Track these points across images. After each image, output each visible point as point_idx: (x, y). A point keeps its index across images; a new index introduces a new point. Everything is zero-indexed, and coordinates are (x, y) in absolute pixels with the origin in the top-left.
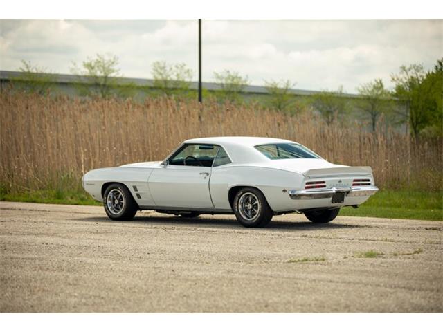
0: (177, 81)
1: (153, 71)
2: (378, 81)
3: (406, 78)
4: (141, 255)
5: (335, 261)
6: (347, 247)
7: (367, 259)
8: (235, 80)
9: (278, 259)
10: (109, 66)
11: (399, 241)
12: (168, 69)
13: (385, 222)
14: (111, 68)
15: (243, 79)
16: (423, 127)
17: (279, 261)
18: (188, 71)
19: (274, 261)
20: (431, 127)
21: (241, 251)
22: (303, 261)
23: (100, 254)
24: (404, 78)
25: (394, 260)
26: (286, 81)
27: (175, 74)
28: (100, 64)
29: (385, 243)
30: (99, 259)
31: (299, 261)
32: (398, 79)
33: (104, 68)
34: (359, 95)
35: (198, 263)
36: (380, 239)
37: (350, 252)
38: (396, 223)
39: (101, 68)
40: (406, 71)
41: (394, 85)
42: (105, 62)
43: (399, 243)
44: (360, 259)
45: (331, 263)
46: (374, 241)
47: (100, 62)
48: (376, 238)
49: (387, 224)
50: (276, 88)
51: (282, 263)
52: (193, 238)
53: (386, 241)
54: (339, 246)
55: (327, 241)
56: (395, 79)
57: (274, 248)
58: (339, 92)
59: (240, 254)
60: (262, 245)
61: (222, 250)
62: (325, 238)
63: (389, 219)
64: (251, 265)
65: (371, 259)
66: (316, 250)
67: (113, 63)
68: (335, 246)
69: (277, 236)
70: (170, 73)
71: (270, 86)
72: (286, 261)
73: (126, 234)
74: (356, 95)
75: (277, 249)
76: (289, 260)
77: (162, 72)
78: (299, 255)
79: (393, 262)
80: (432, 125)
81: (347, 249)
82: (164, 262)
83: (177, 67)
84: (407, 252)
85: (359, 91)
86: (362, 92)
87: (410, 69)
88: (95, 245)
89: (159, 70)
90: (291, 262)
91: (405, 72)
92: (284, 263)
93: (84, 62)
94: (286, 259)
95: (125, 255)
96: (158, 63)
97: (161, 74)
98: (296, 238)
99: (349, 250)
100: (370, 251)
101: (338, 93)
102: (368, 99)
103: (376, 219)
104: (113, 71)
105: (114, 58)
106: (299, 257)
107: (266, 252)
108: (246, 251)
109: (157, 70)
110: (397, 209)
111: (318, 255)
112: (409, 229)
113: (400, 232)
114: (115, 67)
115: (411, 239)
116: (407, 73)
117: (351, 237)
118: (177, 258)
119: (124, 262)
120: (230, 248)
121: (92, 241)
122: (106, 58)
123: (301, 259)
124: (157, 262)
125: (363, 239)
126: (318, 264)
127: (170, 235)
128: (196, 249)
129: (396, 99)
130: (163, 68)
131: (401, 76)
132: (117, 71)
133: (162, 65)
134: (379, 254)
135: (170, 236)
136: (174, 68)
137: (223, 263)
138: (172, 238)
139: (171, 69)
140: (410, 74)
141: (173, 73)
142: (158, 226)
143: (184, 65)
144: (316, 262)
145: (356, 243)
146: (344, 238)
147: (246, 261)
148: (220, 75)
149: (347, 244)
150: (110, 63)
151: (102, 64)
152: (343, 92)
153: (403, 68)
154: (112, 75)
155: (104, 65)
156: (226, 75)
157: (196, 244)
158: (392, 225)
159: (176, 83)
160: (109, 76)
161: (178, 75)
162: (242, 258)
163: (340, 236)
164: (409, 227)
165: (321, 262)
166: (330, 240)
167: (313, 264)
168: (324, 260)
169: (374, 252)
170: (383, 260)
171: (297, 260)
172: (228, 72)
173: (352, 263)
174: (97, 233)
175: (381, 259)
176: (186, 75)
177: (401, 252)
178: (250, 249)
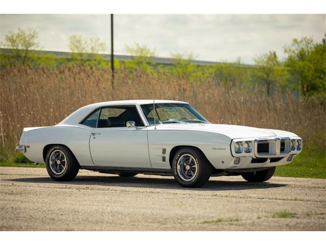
0: (91, 54)
1: (70, 44)
2: (273, 53)
3: (297, 50)
4: (54, 216)
5: (249, 221)
6: (258, 206)
7: (282, 219)
8: (144, 52)
9: (193, 219)
10: (29, 39)
11: (309, 201)
12: (83, 42)
13: (290, 181)
14: (31, 41)
15: (151, 51)
16: (313, 94)
17: (192, 221)
18: (102, 44)
19: (188, 221)
20: (319, 94)
21: (154, 212)
22: (217, 222)
23: (12, 216)
24: (296, 49)
25: (308, 220)
26: (189, 53)
27: (90, 46)
28: (21, 38)
29: (295, 201)
30: (11, 221)
31: (213, 222)
32: (290, 51)
33: (25, 41)
34: (255, 66)
35: (111, 224)
36: (289, 198)
37: (262, 211)
38: (301, 182)
39: (22, 41)
40: (297, 43)
41: (286, 56)
42: (26, 36)
43: (309, 203)
44: (275, 219)
45: (245, 224)
46: (284, 200)
47: (21, 36)
48: (285, 197)
49: (292, 183)
50: (180, 60)
51: (196, 224)
52: (106, 198)
53: (296, 200)
54: (250, 205)
55: (238, 200)
56: (288, 50)
57: (186, 208)
58: (237, 62)
59: (153, 214)
60: (174, 205)
61: (136, 210)
62: (236, 197)
63: (293, 178)
64: (165, 226)
65: (285, 219)
66: (228, 210)
67: (33, 37)
68: (247, 206)
69: (188, 196)
70: (85, 46)
71: (175, 57)
72: (200, 221)
73: (41, 194)
74: (252, 66)
75: (189, 209)
76: (203, 220)
77: (78, 45)
78: (213, 215)
79: (308, 223)
80: (320, 93)
81: (258, 209)
82: (77, 224)
83: (91, 40)
84: (320, 212)
85: (255, 61)
86: (258, 62)
87: (301, 42)
88: (8, 206)
89: (75, 43)
90: (205, 222)
91: (296, 45)
92: (198, 224)
93: (7, 36)
94: (200, 219)
95: (38, 217)
96: (75, 37)
97: (77, 47)
98: (208, 197)
99: (260, 210)
100: (283, 211)
101: (236, 64)
102: (263, 68)
103: (282, 178)
104: (33, 44)
105: (34, 33)
106: (212, 217)
107: (179, 212)
108: (159, 211)
109: (73, 43)
110: (298, 168)
111: (231, 215)
112: (315, 188)
113: (307, 191)
114: (35, 41)
115: (320, 198)
116: (298, 45)
117: (262, 196)
118: (90, 219)
119: (36, 224)
120: (143, 208)
121: (6, 202)
122: (27, 33)
123: (215, 220)
124: (70, 224)
125: (272, 199)
126: (232, 224)
127: (84, 194)
128: (109, 209)
129: (289, 68)
130: (79, 42)
131: (293, 48)
132: (37, 44)
133: (78, 39)
134: (291, 214)
135: (84, 196)
136: (89, 42)
137: (136, 224)
138: (86, 198)
139: (86, 43)
140: (301, 45)
141: (87, 46)
142: (73, 186)
143: (99, 39)
144: (230, 222)
145: (266, 202)
146: (254, 198)
147: (159, 222)
148: (130, 47)
149: (257, 203)
150: (31, 37)
151: (23, 38)
152: (241, 63)
153: (295, 41)
154: (32, 48)
155: (25, 38)
156: (135, 48)
157: (109, 204)
158: (298, 184)
159: (91, 55)
160: (29, 49)
161: (92, 49)
162: (156, 218)
163: (250, 195)
164: (315, 185)
165: (236, 222)
166: (241, 200)
167: (227, 225)
168: (237, 220)
169: (287, 212)
170: (298, 220)
171: (210, 220)
172: (138, 45)
173: (267, 224)
174: (12, 194)
175: (295, 219)
176: (100, 48)
177: (313, 212)
178: (163, 209)
